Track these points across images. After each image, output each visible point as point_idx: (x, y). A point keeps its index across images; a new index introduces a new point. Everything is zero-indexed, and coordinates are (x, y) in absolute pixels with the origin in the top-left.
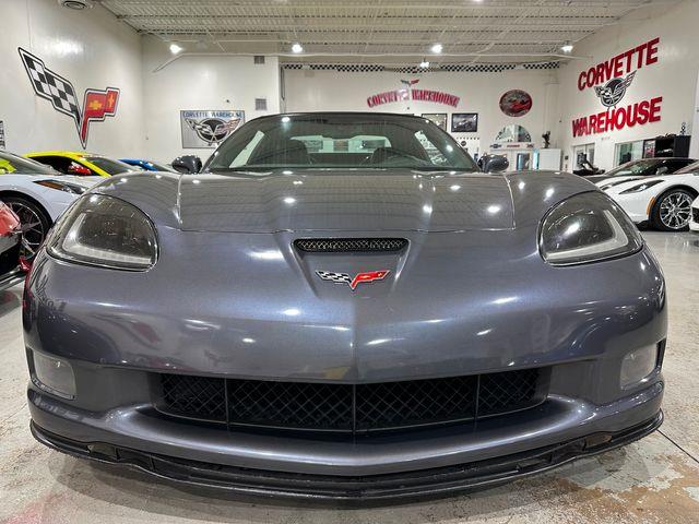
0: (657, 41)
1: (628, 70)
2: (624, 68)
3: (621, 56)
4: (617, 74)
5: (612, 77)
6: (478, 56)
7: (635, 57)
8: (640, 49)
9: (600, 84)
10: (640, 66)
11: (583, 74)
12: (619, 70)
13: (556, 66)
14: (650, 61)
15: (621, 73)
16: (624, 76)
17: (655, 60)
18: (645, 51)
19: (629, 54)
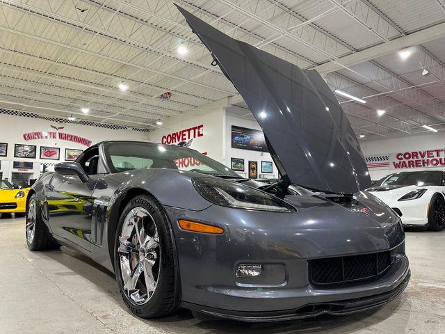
0: (202, 126)
1: (189, 138)
2: (186, 137)
3: (185, 131)
4: (183, 139)
5: (181, 140)
6: (107, 119)
7: (192, 132)
8: (194, 129)
9: (174, 143)
10: (195, 137)
11: (164, 137)
12: (184, 137)
13: (148, 130)
14: (199, 135)
15: (185, 139)
16: (187, 141)
17: (202, 135)
18: (197, 130)
19: (189, 130)
